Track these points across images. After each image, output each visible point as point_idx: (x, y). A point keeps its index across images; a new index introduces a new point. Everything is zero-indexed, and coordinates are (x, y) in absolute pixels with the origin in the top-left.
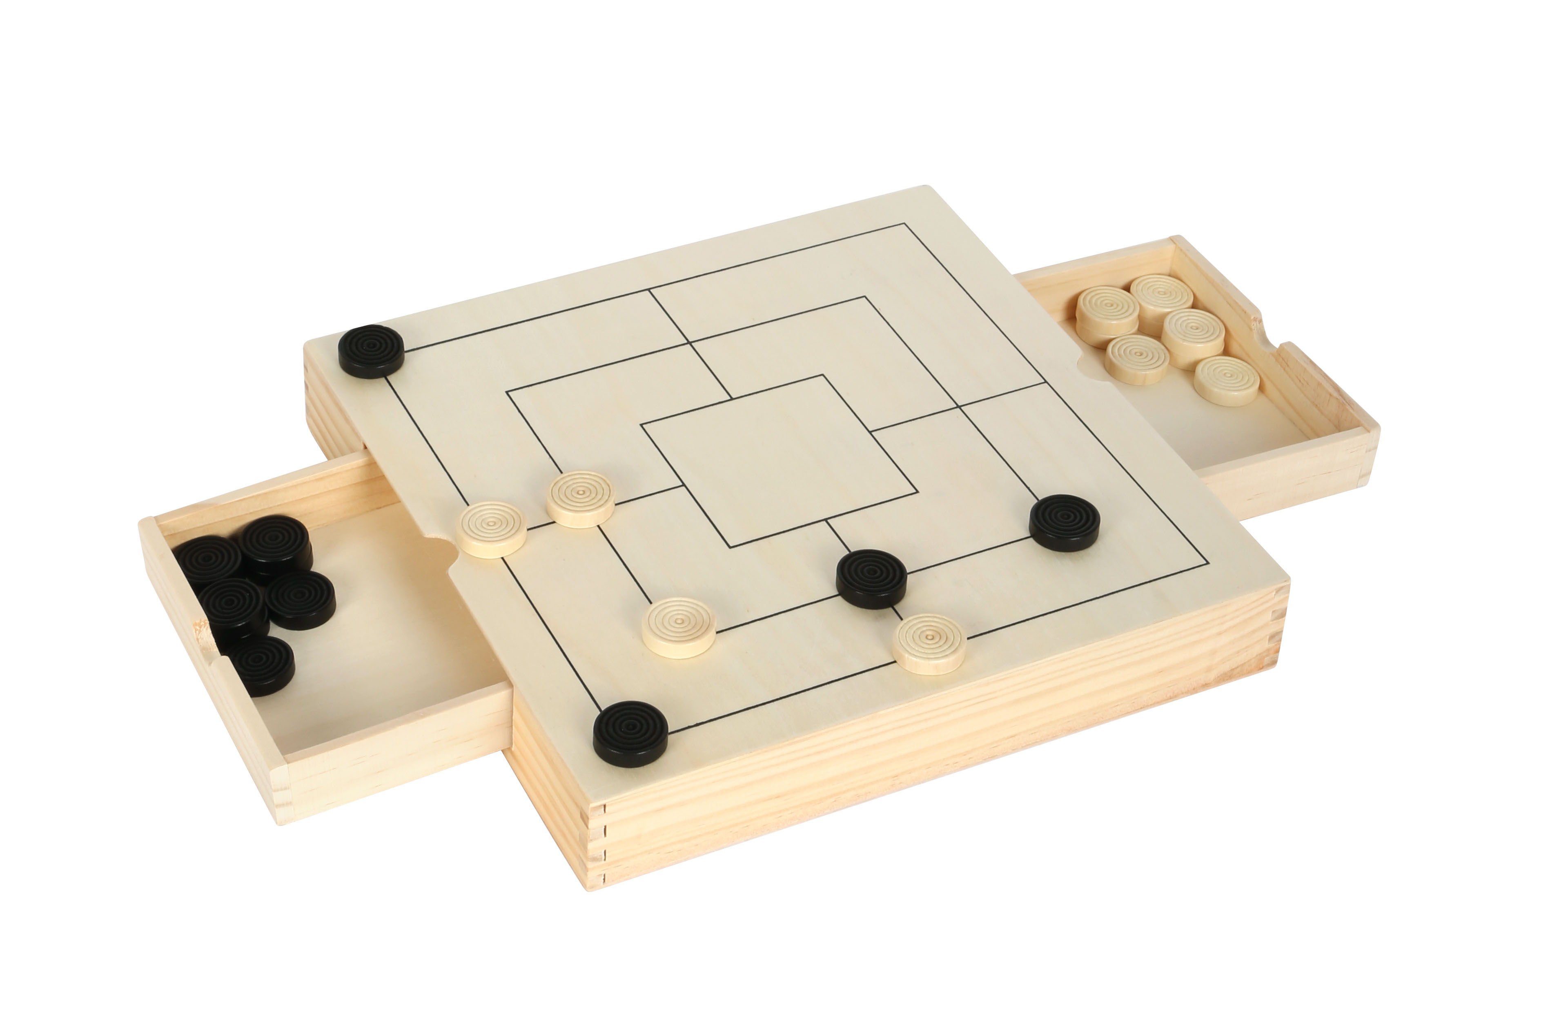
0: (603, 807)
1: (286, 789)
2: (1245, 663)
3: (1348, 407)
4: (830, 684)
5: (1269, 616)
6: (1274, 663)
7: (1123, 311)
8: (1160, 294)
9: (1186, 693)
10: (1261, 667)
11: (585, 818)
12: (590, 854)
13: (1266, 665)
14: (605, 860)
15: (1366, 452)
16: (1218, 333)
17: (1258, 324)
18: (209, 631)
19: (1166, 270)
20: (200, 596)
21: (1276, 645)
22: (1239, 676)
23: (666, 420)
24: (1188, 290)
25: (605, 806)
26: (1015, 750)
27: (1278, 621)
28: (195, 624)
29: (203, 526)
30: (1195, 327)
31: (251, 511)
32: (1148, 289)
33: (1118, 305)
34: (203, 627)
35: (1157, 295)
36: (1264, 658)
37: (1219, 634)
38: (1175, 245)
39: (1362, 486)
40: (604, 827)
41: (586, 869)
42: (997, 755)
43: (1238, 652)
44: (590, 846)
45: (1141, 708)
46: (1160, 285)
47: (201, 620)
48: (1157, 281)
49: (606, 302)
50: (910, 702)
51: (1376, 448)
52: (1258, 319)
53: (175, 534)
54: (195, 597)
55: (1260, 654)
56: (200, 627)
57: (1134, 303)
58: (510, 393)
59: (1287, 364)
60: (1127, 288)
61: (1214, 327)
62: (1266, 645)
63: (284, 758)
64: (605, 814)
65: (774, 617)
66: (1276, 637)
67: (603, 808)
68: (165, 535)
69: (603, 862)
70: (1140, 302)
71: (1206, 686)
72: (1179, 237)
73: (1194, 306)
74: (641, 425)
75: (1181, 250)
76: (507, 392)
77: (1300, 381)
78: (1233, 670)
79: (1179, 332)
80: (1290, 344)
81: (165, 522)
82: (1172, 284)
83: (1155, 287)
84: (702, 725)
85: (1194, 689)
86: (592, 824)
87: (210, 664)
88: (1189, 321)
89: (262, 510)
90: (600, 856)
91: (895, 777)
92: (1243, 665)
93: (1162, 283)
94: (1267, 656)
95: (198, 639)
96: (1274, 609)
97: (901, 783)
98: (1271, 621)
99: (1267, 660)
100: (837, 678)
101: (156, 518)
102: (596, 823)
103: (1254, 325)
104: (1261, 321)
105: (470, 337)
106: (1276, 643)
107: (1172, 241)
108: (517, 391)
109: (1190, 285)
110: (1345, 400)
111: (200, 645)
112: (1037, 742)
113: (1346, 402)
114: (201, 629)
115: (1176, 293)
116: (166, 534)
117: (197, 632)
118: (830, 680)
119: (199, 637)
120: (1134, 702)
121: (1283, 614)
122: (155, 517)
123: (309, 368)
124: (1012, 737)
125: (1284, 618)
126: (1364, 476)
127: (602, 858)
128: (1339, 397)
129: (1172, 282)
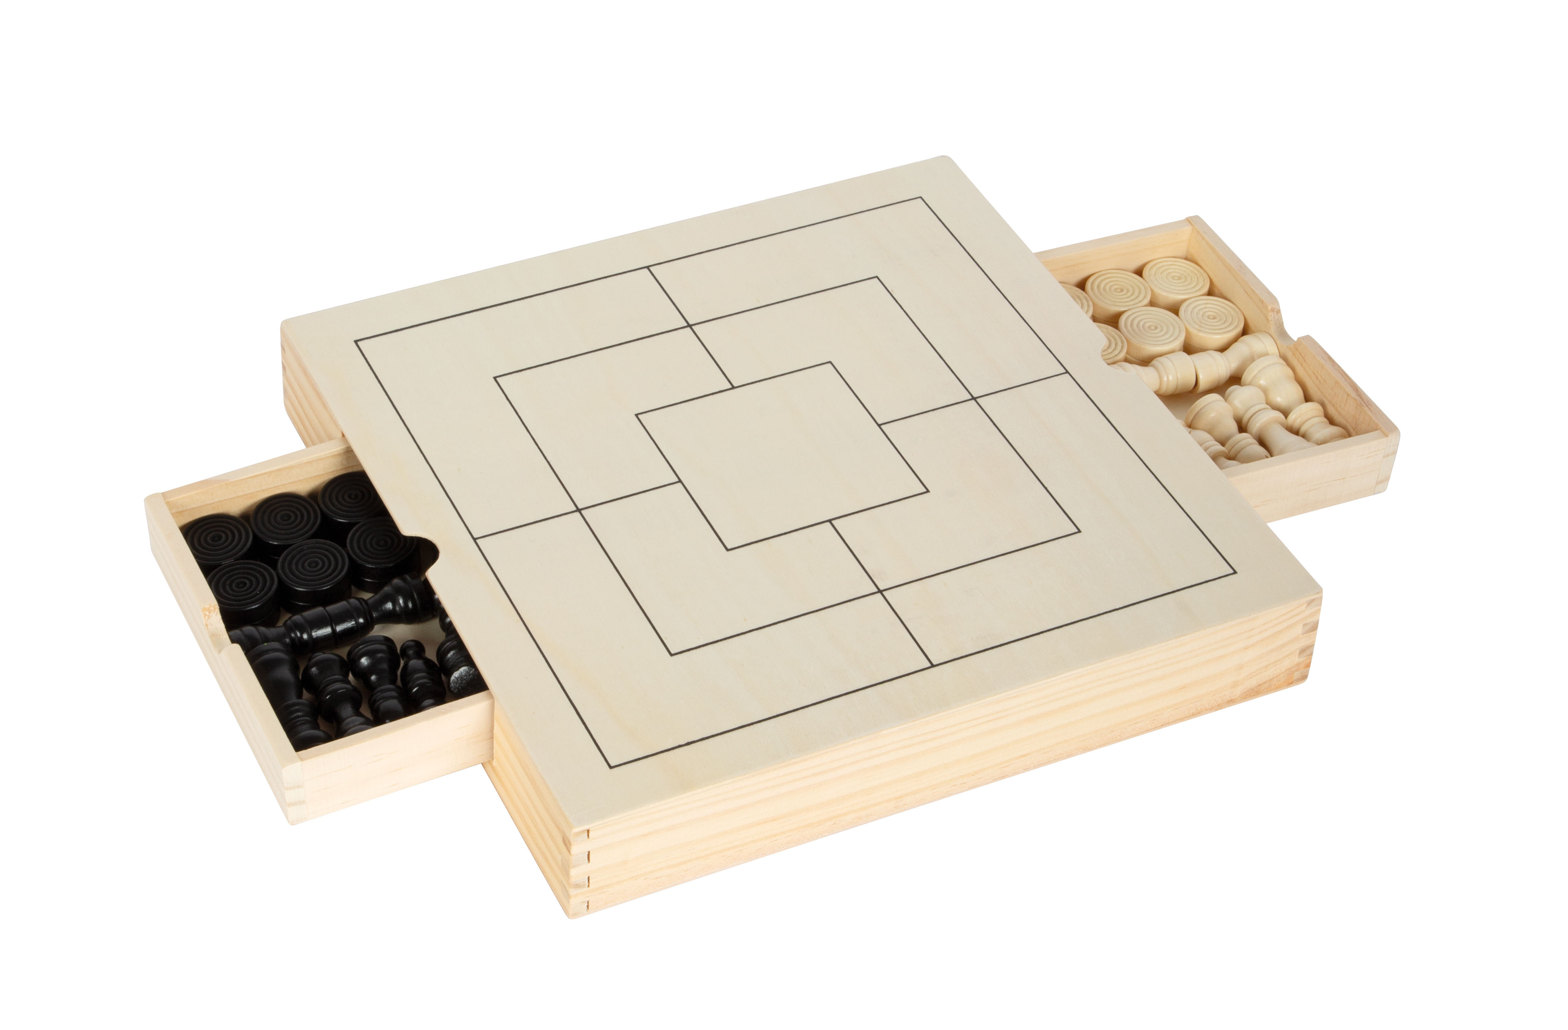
0: (586, 832)
1: (299, 787)
2: (1273, 678)
3: (1366, 409)
4: (831, 701)
5: (1299, 630)
6: (1304, 677)
7: (1133, 297)
8: (1174, 279)
9: (1209, 709)
10: (1291, 682)
11: (567, 843)
12: (573, 880)
13: (1295, 680)
14: (589, 886)
15: (1384, 457)
16: (1236, 324)
17: (1276, 315)
18: (219, 617)
19: (1182, 252)
20: (208, 578)
21: (1307, 659)
22: (1267, 692)
23: (662, 409)
24: (1205, 275)
25: (588, 831)
26: (1026, 769)
27: (1308, 634)
28: (204, 609)
29: (213, 503)
30: (1212, 316)
31: (264, 488)
32: (1161, 273)
33: (1128, 290)
34: (213, 612)
35: (1171, 280)
36: (1294, 672)
37: (1246, 648)
38: (1192, 227)
39: (1380, 492)
40: (588, 853)
41: (568, 896)
42: (1007, 775)
43: (1266, 667)
44: (573, 872)
45: (1162, 725)
46: (1175, 269)
47: (210, 605)
48: (1171, 265)
49: (602, 280)
50: (914, 721)
51: (1395, 453)
52: (1276, 310)
53: (183, 511)
54: (205, 579)
55: (1289, 669)
56: (210, 612)
57: (1145, 289)
58: (498, 379)
59: (1304, 359)
60: (1139, 272)
61: (1232, 316)
62: (1296, 659)
63: (297, 754)
64: (589, 839)
65: (773, 626)
66: (1307, 651)
67: (587, 834)
68: (172, 512)
69: (587, 889)
70: (1152, 288)
71: (1231, 702)
72: (1197, 217)
73: (1210, 293)
74: (637, 415)
75: (1198, 232)
76: (495, 378)
77: (1317, 378)
78: (1260, 685)
79: (1195, 322)
80: (1308, 338)
81: (173, 499)
82: (1187, 268)
83: (1170, 271)
84: (693, 744)
85: (1218, 705)
86: (575, 849)
87: (220, 651)
88: (1206, 310)
89: (275, 487)
90: (583, 882)
91: (898, 798)
92: (1271, 680)
93: (1177, 267)
94: (1297, 670)
95: (207, 625)
96: (1305, 623)
97: (905, 805)
98: (1301, 635)
99: (1297, 675)
100: (838, 695)
101: (164, 494)
102: (579, 848)
103: (1271, 316)
104: (1279, 312)
105: (457, 317)
106: (1307, 658)
107: (1189, 222)
108: (506, 376)
109: (1207, 269)
110: (1362, 400)
111: (210, 632)
112: (1050, 761)
113: (1364, 403)
114: (211, 615)
115: (1191, 278)
116: (174, 511)
117: (207, 617)
118: (831, 697)
119: (208, 623)
120: (1154, 720)
121: (1314, 627)
122: (161, 493)
123: (286, 349)
124: (1024, 756)
125: (1315, 632)
126: (1380, 483)
127: (585, 885)
128: (1357, 398)
129: (1188, 267)
